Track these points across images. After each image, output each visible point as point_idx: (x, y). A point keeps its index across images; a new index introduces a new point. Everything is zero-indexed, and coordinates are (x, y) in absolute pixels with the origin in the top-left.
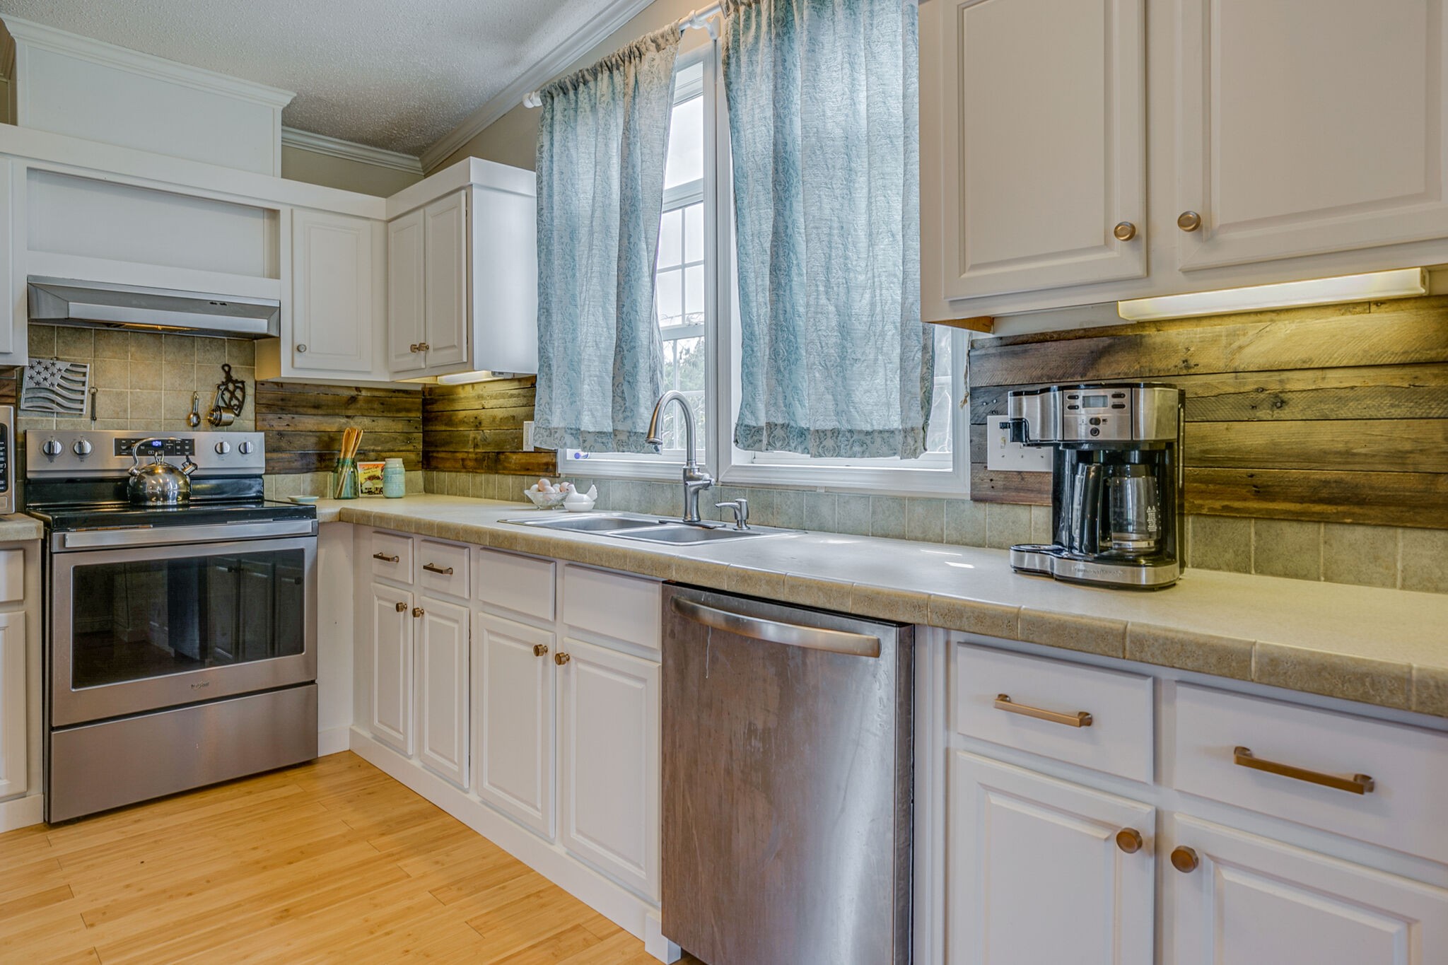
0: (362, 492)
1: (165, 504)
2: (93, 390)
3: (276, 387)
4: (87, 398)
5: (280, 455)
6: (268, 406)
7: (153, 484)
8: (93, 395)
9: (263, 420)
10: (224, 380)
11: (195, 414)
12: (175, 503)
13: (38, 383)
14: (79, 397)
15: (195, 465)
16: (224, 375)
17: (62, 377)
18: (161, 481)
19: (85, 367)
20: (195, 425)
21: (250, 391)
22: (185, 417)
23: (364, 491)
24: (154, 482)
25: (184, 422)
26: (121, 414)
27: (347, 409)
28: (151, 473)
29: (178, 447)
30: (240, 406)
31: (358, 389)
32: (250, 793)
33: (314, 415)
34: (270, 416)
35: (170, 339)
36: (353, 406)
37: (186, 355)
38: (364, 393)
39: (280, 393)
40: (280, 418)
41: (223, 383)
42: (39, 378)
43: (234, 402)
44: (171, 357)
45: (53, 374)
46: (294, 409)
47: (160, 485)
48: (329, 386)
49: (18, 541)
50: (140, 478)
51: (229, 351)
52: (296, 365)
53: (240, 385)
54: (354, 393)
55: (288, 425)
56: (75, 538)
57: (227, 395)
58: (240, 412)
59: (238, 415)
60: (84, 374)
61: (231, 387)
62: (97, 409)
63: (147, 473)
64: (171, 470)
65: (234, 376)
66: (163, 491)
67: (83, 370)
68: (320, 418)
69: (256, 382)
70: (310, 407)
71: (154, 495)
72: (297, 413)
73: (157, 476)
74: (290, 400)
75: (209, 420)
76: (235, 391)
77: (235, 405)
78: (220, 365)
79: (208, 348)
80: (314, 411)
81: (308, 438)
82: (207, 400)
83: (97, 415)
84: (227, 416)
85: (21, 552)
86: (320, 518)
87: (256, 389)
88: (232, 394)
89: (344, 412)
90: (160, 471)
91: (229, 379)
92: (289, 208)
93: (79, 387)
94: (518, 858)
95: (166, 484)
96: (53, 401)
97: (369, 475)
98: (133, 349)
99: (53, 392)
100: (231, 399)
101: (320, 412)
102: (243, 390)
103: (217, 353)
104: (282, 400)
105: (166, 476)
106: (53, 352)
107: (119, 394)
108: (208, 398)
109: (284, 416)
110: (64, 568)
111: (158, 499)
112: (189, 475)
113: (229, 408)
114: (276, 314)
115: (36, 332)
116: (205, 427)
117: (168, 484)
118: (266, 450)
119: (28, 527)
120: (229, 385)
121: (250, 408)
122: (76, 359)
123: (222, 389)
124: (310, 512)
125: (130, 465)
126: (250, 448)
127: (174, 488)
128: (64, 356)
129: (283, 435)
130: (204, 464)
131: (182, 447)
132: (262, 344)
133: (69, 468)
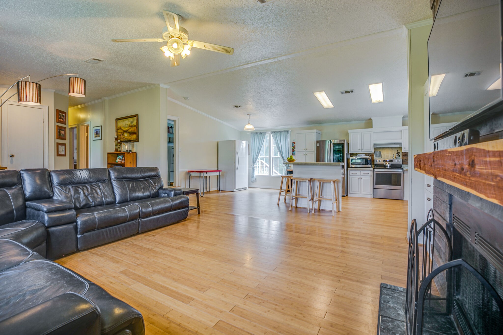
2: (382, 154)
5: (405, 162)
6: (403, 155)
7: (386, 165)
9: (403, 157)
15: (392, 163)
17: (378, 153)
21: (401, 154)
25: (392, 158)
26: (385, 157)
28: (386, 164)
32: (393, 200)
35: (390, 148)
37: (392, 150)
39: (405, 154)
40: (405, 157)
42: (376, 153)
44: (390, 150)
50: (385, 165)
51: (397, 149)
56: (376, 170)
64: (389, 164)
65: (399, 152)
79: (395, 149)
82: (395, 155)
83: (382, 157)
84: (397, 157)
85: (371, 171)
86: (404, 170)
91: (398, 152)
92: (403, 130)
93: (380, 154)
98: (386, 150)
99: (377, 155)
107: (384, 155)
110: (375, 173)
111: (387, 167)
113: (398, 156)
114: (401, 144)
115: (375, 149)
116: (395, 158)
117: (388, 165)
118: (403, 161)
119: (372, 169)
120: (398, 153)
121: (401, 156)
122: (380, 151)
123: (397, 153)
124: (403, 169)
125: (385, 163)
126: (400, 161)
127: (389, 166)
128: (378, 151)
129: (405, 159)
130: (394, 163)
131: (391, 161)
132: (401, 148)
133: (379, 163)
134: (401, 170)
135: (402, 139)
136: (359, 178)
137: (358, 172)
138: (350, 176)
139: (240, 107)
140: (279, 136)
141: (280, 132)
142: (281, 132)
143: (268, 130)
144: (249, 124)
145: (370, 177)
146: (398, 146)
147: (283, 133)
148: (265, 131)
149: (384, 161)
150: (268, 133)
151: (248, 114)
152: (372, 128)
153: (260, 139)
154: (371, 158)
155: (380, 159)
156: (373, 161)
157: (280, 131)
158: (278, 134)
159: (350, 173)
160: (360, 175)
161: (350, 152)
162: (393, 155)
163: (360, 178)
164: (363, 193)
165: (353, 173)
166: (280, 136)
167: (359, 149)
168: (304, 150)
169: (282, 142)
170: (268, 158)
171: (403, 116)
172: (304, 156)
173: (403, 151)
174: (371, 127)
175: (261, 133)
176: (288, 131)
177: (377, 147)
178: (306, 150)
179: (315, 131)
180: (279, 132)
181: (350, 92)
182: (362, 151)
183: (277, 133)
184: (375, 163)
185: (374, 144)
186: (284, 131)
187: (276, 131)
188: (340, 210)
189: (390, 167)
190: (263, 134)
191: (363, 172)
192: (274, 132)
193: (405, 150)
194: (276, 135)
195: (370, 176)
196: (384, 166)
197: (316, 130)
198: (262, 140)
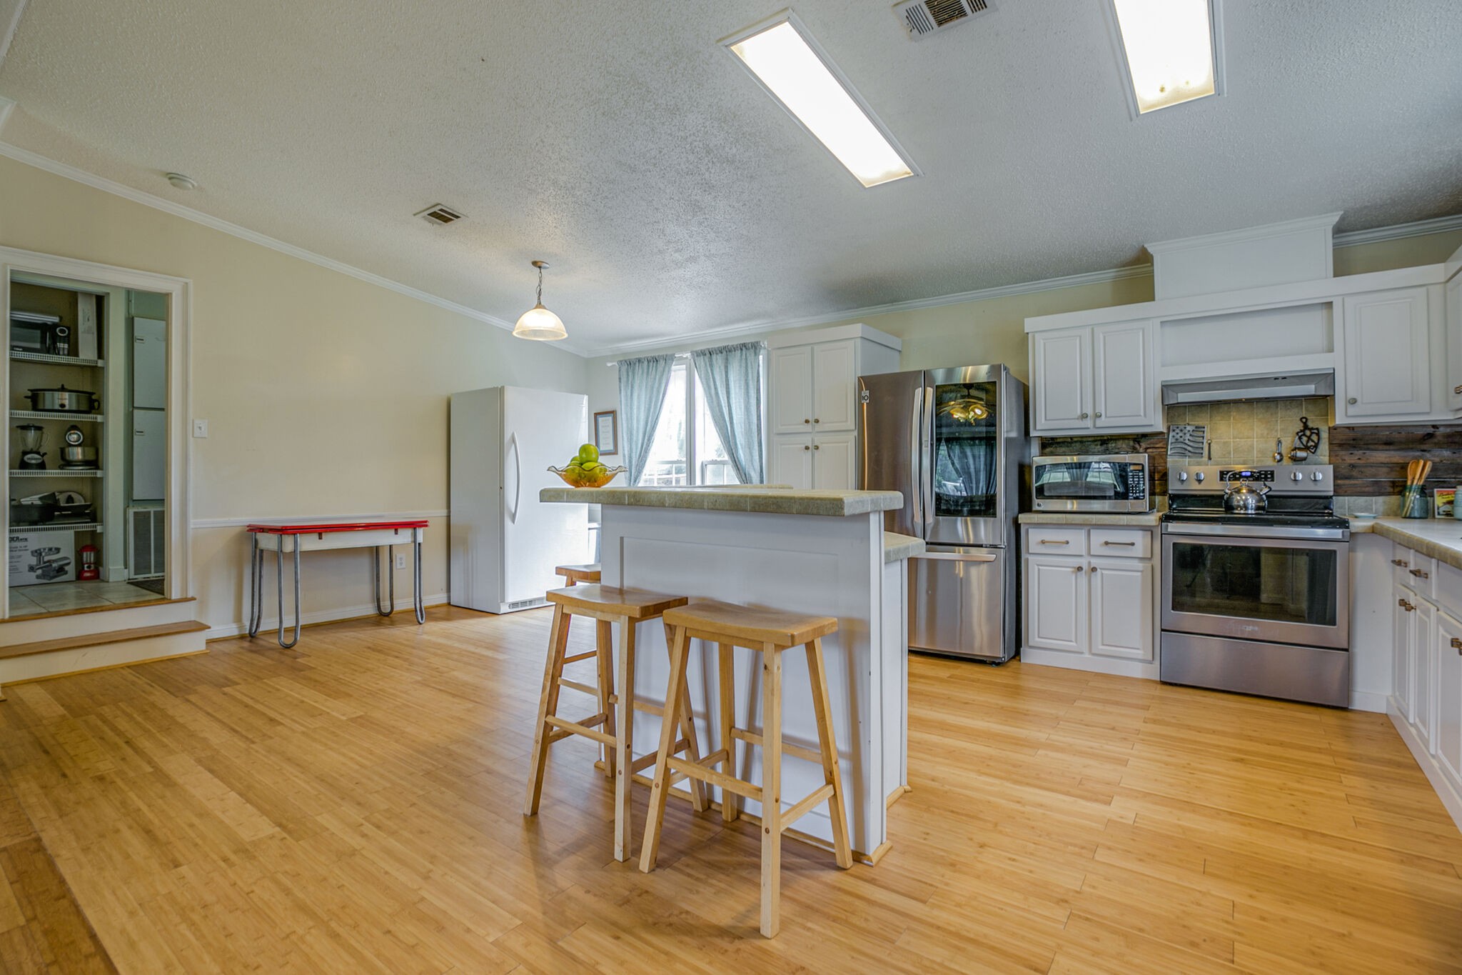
0: (1439, 514)
1: (1246, 512)
2: (1209, 442)
3: (1347, 430)
4: (1206, 446)
5: (1352, 482)
6: (1340, 445)
7: (1238, 499)
8: (1209, 444)
9: (1337, 456)
10: (1302, 429)
11: (1279, 454)
12: (1253, 512)
13: (1177, 440)
14: (1200, 445)
15: (1269, 487)
16: (1302, 425)
17: (1190, 435)
18: (1244, 497)
19: (1204, 428)
20: (1279, 461)
21: (1325, 435)
22: (1271, 455)
23: (1441, 513)
24: (1239, 498)
25: (1271, 459)
26: (1227, 455)
27: (1421, 443)
28: (1238, 491)
29: (1263, 476)
30: (1316, 446)
31: (1434, 426)
32: (1282, 708)
33: (1386, 450)
34: (1343, 453)
35: (1259, 405)
36: (1431, 440)
37: (1272, 414)
38: (1441, 429)
39: (1352, 434)
40: (1351, 454)
41: (1301, 431)
42: (1178, 436)
43: (1311, 443)
44: (1260, 416)
45: (1185, 434)
46: (1365, 446)
47: (1243, 500)
48: (1401, 426)
49: (1149, 526)
50: (1229, 497)
51: (1306, 408)
52: (1349, 414)
53: (1316, 431)
54: (1431, 430)
55: (1359, 459)
56: (1173, 527)
57: (1305, 439)
58: (1315, 451)
59: (1313, 453)
60: (1204, 432)
61: (1308, 433)
62: (1212, 452)
63: (1236, 492)
64: (1251, 491)
65: (1310, 425)
66: (1244, 504)
67: (1203, 430)
68: (1392, 452)
69: (1329, 428)
70: (1381, 444)
71: (1239, 506)
72: (1368, 449)
73: (1242, 495)
74: (1361, 440)
75: (1290, 458)
76: (1311, 435)
77: (1311, 446)
78: (1299, 419)
79: (1289, 407)
80: (1385, 447)
81: (1380, 469)
82: (1288, 441)
83: (1212, 457)
84: (1300, 454)
85: (1150, 533)
86: (1350, 529)
87: (1329, 433)
88: (1309, 438)
89: (1418, 446)
90: (1244, 491)
91: (1306, 427)
92: (1341, 298)
93: (1201, 439)
94: (1451, 814)
95: (1247, 499)
96: (1186, 450)
97: (1448, 499)
98: (1235, 414)
99: (1185, 444)
100: (1308, 442)
101: (1392, 447)
102: (1318, 434)
103: (1296, 410)
104: (1354, 440)
105: (1248, 495)
106: (1186, 420)
107: (1225, 443)
108: (1289, 442)
109: (1356, 452)
110: (1170, 541)
111: (1241, 509)
112: (1265, 494)
113: (1307, 448)
114: (1329, 378)
115: (1172, 410)
116: (1286, 461)
117: (1247, 500)
118: (1335, 478)
119: (1152, 519)
120: (1307, 431)
121: (1324, 447)
122: (1200, 423)
123: (1300, 435)
124: (1343, 524)
125: (1227, 487)
126: (1320, 476)
127: (1252, 501)
128: (1190, 423)
129: (1353, 466)
130: (1280, 486)
131: (1264, 476)
132: (1324, 401)
133: (1194, 488)
134: (1337, 533)
135: (1331, 350)
136: (1080, 569)
137: (1076, 539)
138: (1031, 558)
139: (457, 217)
140: (723, 368)
141: (726, 351)
142: (730, 351)
143: (681, 347)
144: (539, 305)
145: (1139, 565)
146: (1310, 389)
147: (738, 353)
148: (669, 353)
149: (1222, 475)
150: (681, 358)
151: (535, 263)
152: (1153, 299)
153: (652, 388)
154: (1143, 458)
155: (1199, 464)
156: (1159, 478)
157: (725, 347)
158: (718, 360)
159: (1033, 538)
160: (1084, 552)
161: (1033, 433)
162: (1273, 444)
163: (1085, 567)
164: (1101, 648)
165: (1047, 538)
166: (726, 367)
167: (1084, 416)
168: (808, 428)
169: (733, 395)
170: (685, 465)
171: (1335, 218)
172: (809, 452)
173: (1340, 419)
174: (1147, 294)
175: (656, 360)
176: (755, 347)
177: (1183, 397)
178: (818, 427)
179: (857, 329)
180: (721, 351)
181: (962, 13)
182: (1099, 423)
183: (714, 357)
184: (1174, 487)
185: (1166, 388)
186: (743, 347)
187: (710, 346)
188: (874, 847)
189: (1258, 508)
190: (662, 363)
191: (1099, 537)
192: (703, 353)
193: (1352, 410)
194: (711, 365)
195: (1141, 559)
196: (1220, 506)
197: (859, 326)
198: (658, 392)
